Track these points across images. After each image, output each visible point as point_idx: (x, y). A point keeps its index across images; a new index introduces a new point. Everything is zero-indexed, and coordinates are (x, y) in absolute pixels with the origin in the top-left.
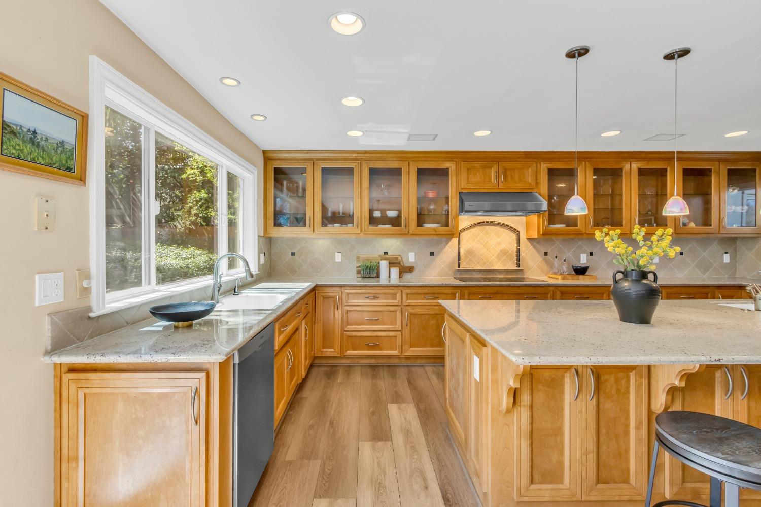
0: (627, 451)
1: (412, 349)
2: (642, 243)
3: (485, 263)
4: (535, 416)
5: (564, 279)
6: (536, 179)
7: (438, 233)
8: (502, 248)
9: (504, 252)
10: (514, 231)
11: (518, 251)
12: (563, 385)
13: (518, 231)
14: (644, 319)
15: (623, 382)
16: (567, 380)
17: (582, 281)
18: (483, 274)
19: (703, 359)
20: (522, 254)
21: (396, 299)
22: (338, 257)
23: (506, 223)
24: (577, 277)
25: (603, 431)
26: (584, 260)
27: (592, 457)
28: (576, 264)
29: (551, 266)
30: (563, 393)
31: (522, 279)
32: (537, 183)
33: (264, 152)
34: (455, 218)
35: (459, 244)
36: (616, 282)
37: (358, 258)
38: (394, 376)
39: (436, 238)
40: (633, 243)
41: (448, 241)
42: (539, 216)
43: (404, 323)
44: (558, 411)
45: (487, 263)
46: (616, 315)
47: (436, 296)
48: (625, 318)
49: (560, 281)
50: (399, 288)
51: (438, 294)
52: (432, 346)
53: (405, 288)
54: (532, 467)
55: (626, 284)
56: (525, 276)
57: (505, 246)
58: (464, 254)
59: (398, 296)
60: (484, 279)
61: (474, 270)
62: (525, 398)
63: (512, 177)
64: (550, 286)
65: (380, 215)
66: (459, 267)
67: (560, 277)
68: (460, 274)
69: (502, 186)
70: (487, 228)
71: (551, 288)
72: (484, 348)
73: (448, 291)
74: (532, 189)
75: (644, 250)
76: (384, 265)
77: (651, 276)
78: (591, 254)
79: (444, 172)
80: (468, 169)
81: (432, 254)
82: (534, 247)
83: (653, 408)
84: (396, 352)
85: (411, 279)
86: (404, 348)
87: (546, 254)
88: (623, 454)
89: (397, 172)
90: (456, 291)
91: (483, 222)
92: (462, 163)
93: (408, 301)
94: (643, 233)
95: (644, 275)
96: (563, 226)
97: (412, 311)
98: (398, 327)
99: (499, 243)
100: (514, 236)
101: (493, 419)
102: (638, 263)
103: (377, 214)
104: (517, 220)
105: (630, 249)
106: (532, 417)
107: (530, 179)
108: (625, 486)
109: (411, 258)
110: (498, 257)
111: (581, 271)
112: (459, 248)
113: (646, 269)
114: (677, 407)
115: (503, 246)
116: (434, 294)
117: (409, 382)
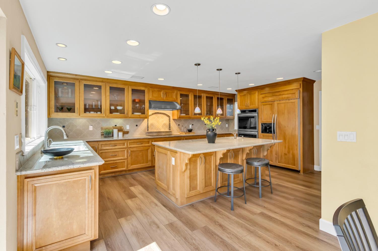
0: (211, 177)
1: (132, 166)
2: (213, 121)
4: (191, 171)
5: (185, 134)
6: (177, 97)
7: (141, 117)
9: (165, 124)
10: (168, 116)
11: (170, 124)
12: (197, 162)
13: (170, 116)
14: (213, 142)
15: (210, 158)
16: (198, 160)
17: (191, 134)
18: (157, 133)
19: (227, 148)
20: (171, 125)
21: (124, 145)
22: (91, 128)
23: (166, 113)
24: (189, 133)
25: (206, 173)
26: (191, 127)
27: (204, 180)
28: (189, 129)
29: (181, 129)
30: (197, 164)
31: (171, 135)
32: (177, 99)
33: (48, 72)
34: (148, 110)
35: (148, 121)
36: (207, 132)
37: (102, 128)
38: (126, 178)
39: (139, 119)
40: (210, 121)
41: (143, 120)
42: (177, 111)
43: (129, 155)
44: (196, 169)
45: (159, 129)
46: (207, 142)
47: (142, 143)
48: (209, 142)
49: (184, 135)
50: (127, 140)
52: (140, 164)
53: (129, 140)
54: (190, 186)
55: (209, 133)
56: (172, 134)
58: (150, 125)
59: (126, 144)
60: (157, 136)
61: (154, 132)
62: (189, 167)
63: (168, 96)
64: (182, 136)
65: (114, 108)
66: (148, 131)
67: (184, 133)
68: (148, 134)
69: (165, 99)
70: (158, 115)
71: (182, 137)
72: (177, 154)
73: (147, 140)
74: (175, 101)
75: (214, 123)
76: (115, 131)
77: (215, 130)
78: (193, 125)
79: (143, 92)
80: (152, 91)
81: (137, 126)
82: (175, 122)
83: (217, 164)
84: (125, 168)
85: (127, 137)
86: (128, 166)
87: (179, 125)
88: (210, 178)
89: (122, 90)
90: (150, 140)
91: (157, 113)
92: (150, 88)
93: (130, 146)
94: (213, 118)
95: (213, 130)
96: (185, 115)
97: (132, 150)
98: (126, 157)
100: (168, 118)
101: (180, 175)
102: (212, 126)
103: (113, 108)
104: (169, 112)
105: (210, 123)
106: (190, 172)
107: (174, 97)
108: (211, 186)
109: (128, 128)
110: (162, 126)
111: (190, 131)
112: (148, 123)
113: (214, 128)
114: (221, 163)
115: (164, 122)
116: (141, 142)
117: (134, 179)
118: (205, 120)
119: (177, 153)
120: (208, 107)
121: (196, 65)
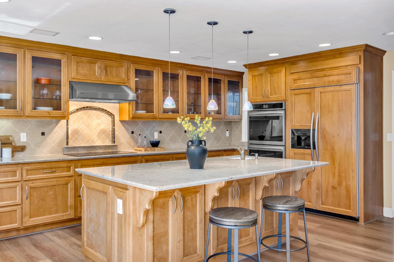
0: (196, 236)
1: (31, 219)
2: (199, 125)
3: (88, 141)
4: (155, 227)
5: (145, 151)
6: (128, 76)
7: (52, 116)
8: (101, 128)
9: (103, 132)
10: (111, 114)
11: (113, 131)
12: (168, 206)
13: (113, 115)
14: (201, 167)
15: (194, 199)
16: (170, 203)
17: (157, 151)
18: (87, 150)
19: (227, 178)
20: (116, 133)
21: (16, 176)
23: (105, 108)
24: (153, 148)
25: (186, 228)
26: (156, 136)
27: (182, 243)
28: (152, 140)
29: (136, 142)
30: (168, 210)
31: (116, 153)
32: (128, 79)
34: (67, 102)
35: (67, 125)
36: (188, 147)
38: (18, 245)
39: (48, 119)
40: (195, 124)
41: (57, 123)
42: (129, 104)
43: (25, 197)
44: (166, 222)
45: (90, 141)
46: (188, 166)
47: (54, 170)
48: (192, 167)
49: (143, 152)
50: (20, 165)
51: (55, 168)
52: (50, 214)
53: (25, 165)
54: (154, 257)
55: (193, 148)
56: (118, 150)
57: (103, 126)
58: (71, 133)
59: (18, 173)
60: (87, 155)
61: (80, 147)
62: (151, 217)
63: (111, 72)
64: (138, 156)
66: (67, 144)
67: (143, 149)
68: (68, 151)
69: (104, 79)
70: (90, 111)
71: (139, 157)
72: (127, 191)
73: (65, 165)
74: (125, 83)
75: (201, 128)
77: (203, 143)
78: (161, 132)
79: (58, 63)
80: (77, 62)
81: (43, 134)
82: (125, 127)
83: (206, 211)
84: (16, 224)
85: (21, 157)
86: (24, 220)
87: (133, 133)
88: (194, 239)
89: (12, 58)
90: (70, 164)
91: (87, 107)
92: (72, 57)
93: (28, 177)
94: (199, 120)
95: (200, 142)
96: (145, 112)
97: (32, 185)
98: (18, 201)
99: (99, 124)
100: (110, 119)
101: (133, 234)
102: (198, 135)
104: (112, 107)
105: (194, 128)
106: (154, 228)
107: (123, 76)
108: (195, 255)
109: (23, 138)
110: (99, 136)
111: (155, 144)
112: (68, 128)
113: (202, 139)
114: (215, 207)
115: (102, 127)
116: (52, 168)
117: (36, 246)
118: (183, 122)
119: (127, 189)
120: (192, 97)
121: (166, 12)
